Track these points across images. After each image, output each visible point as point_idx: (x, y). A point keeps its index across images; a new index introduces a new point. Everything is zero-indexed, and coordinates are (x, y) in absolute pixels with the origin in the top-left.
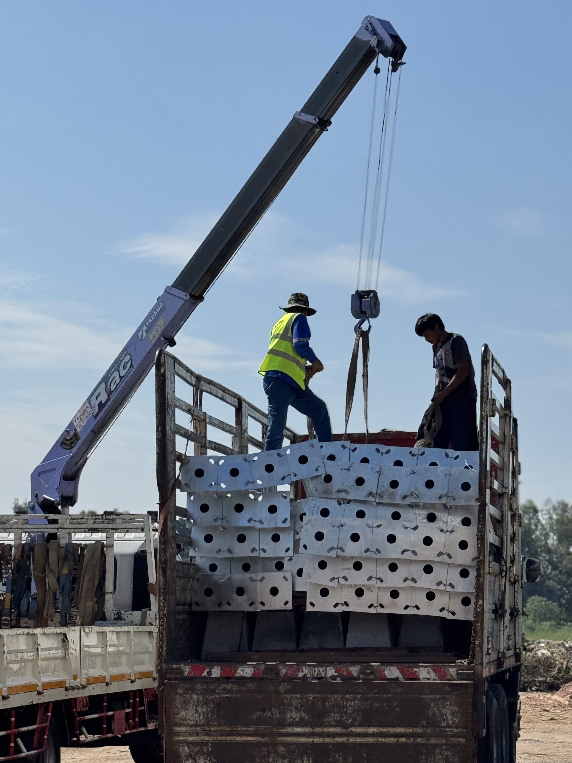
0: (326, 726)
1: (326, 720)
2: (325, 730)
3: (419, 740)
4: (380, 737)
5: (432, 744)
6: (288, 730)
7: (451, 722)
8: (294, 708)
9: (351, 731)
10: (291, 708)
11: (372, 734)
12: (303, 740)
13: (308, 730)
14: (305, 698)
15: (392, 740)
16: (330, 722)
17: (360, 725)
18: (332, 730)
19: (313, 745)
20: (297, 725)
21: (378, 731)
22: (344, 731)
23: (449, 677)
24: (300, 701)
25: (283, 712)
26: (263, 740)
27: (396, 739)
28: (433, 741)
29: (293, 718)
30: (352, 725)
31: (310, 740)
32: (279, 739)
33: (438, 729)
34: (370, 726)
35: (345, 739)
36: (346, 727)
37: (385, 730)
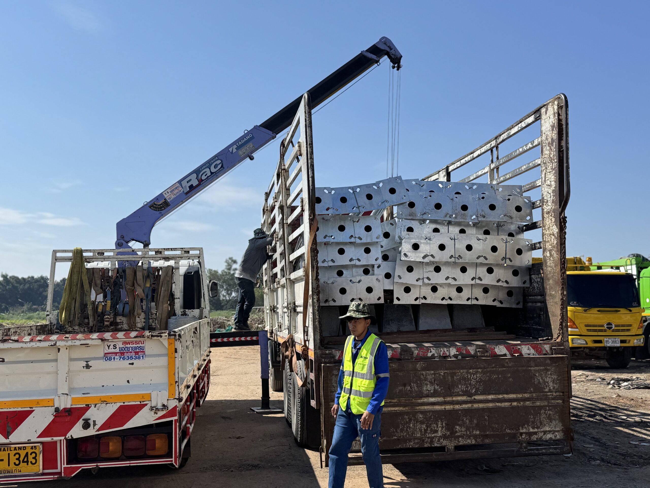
0: (456, 396)
1: (455, 390)
2: (454, 399)
3: (528, 403)
4: (497, 402)
5: (538, 406)
6: (424, 401)
7: (552, 388)
8: (429, 382)
9: (475, 399)
10: (426, 382)
11: (491, 400)
12: (437, 408)
13: (440, 399)
14: (437, 374)
15: (507, 404)
16: (458, 392)
17: (482, 394)
18: (459, 398)
19: (445, 412)
20: (433, 396)
21: (495, 397)
22: (469, 399)
23: (544, 352)
24: (433, 376)
25: (420, 386)
26: (405, 409)
27: (510, 403)
28: (538, 404)
29: (428, 391)
30: (476, 394)
31: (443, 407)
32: (418, 408)
33: (542, 394)
34: (489, 394)
35: (470, 405)
36: (470, 395)
37: (501, 396)
